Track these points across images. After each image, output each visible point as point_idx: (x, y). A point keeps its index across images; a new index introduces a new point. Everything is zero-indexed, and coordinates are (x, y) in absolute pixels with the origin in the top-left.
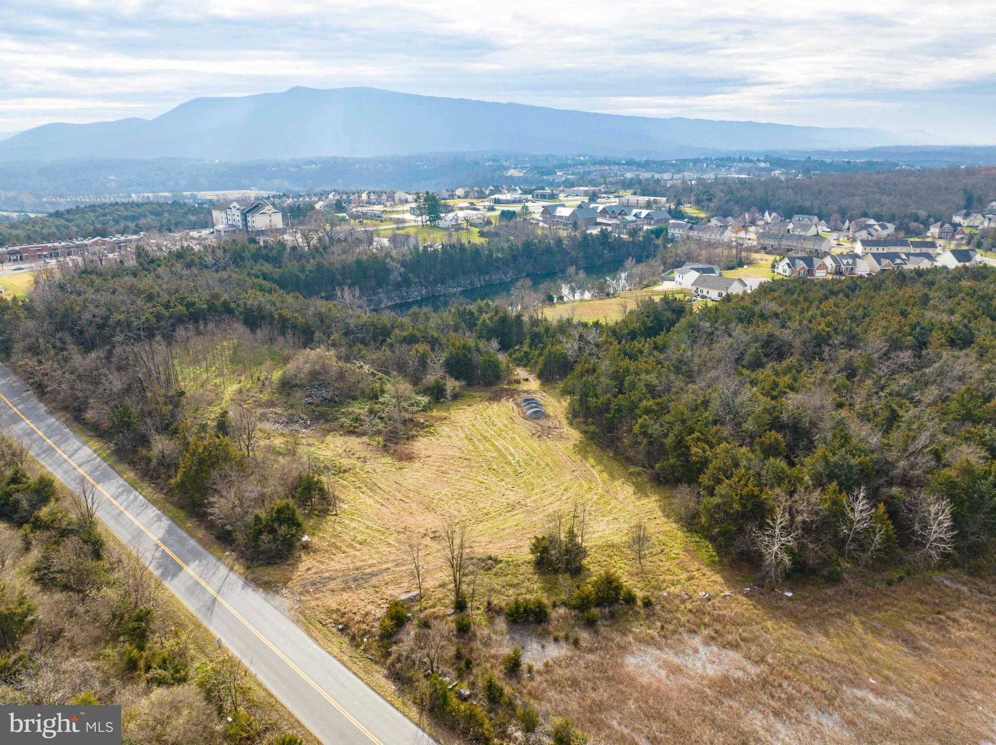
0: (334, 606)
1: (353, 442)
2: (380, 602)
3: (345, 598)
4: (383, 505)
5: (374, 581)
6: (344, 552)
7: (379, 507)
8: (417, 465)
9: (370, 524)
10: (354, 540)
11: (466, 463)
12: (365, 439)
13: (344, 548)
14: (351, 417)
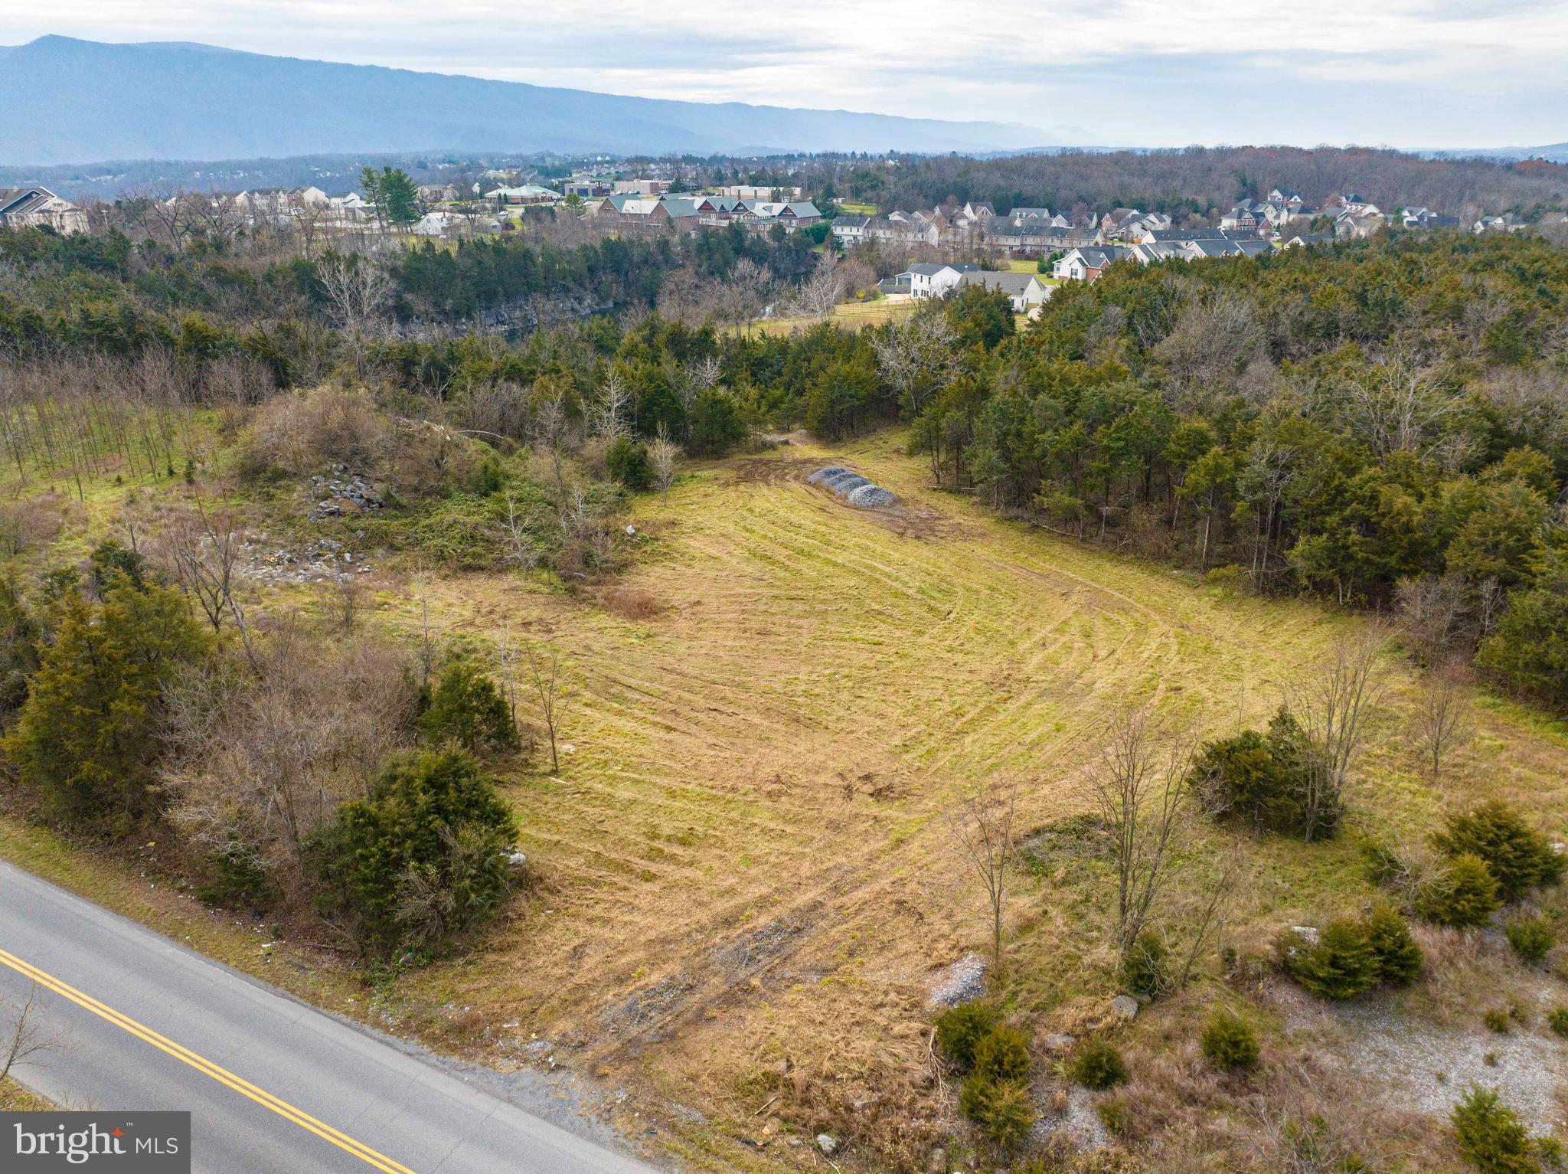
0: (748, 1066)
1: (489, 590)
2: (882, 1021)
3: (759, 1026)
4: (670, 729)
5: (806, 951)
6: (649, 877)
7: (663, 734)
8: (682, 625)
9: (675, 783)
10: (655, 837)
11: (799, 607)
12: (511, 579)
13: (641, 864)
14: (455, 532)
